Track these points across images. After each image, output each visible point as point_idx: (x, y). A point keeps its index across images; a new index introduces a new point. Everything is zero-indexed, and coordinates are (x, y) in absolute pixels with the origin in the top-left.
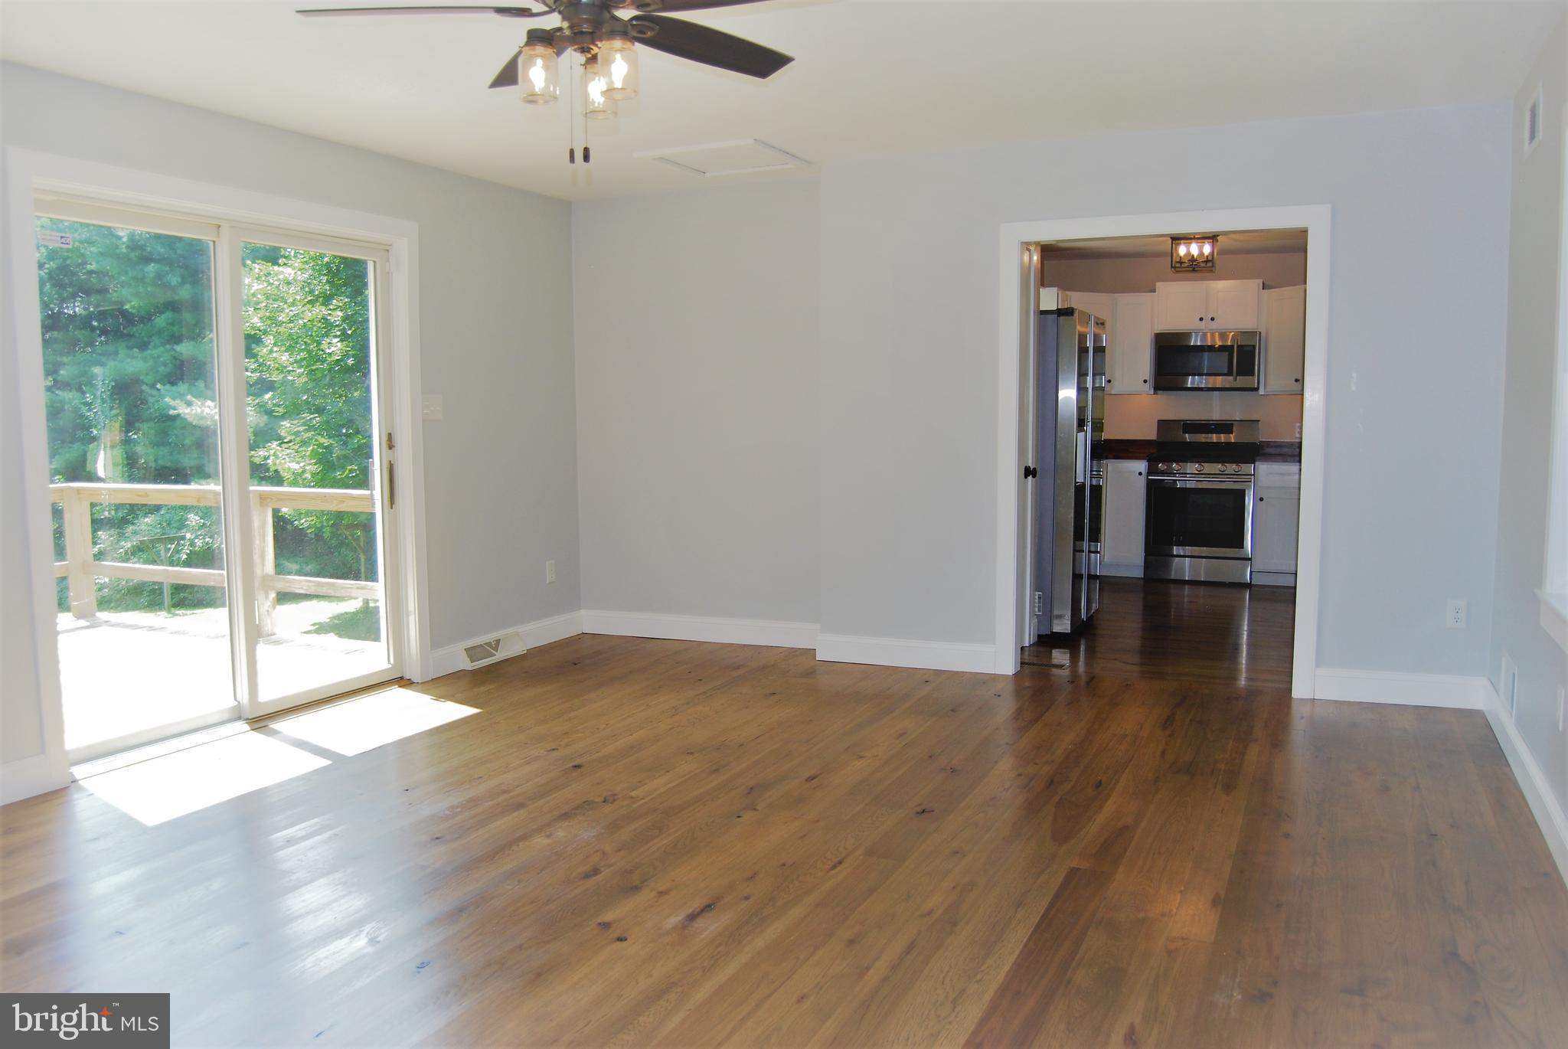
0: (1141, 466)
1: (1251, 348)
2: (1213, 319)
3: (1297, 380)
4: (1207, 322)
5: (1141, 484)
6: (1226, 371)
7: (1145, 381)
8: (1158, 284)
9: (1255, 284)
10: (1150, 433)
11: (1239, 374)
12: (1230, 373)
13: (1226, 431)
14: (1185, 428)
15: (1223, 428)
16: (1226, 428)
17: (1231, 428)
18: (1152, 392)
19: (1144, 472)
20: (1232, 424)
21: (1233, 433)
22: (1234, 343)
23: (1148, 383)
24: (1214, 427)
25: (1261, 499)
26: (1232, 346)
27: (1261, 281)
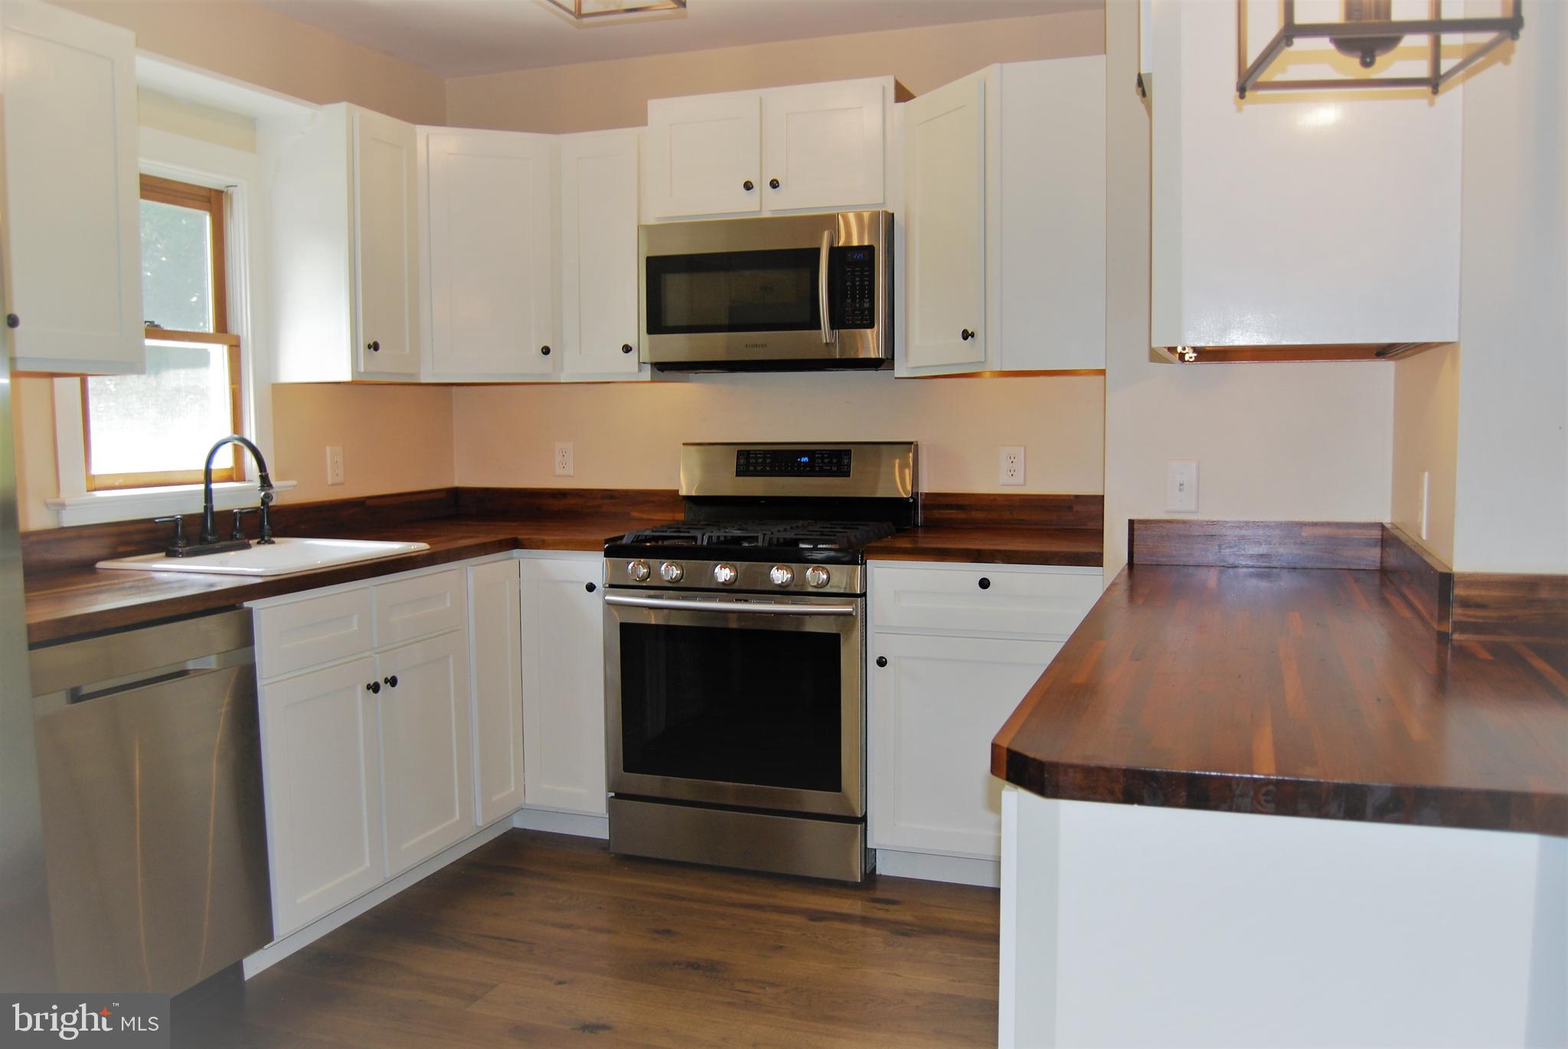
0: (593, 565)
1: (863, 257)
2: (775, 184)
3: (966, 335)
4: (762, 194)
7: (627, 349)
8: (653, 105)
9: (875, 88)
11: (836, 324)
13: (834, 469)
14: (742, 461)
15: (826, 461)
16: (835, 461)
17: (846, 461)
18: (647, 374)
19: (599, 583)
20: (849, 452)
21: (849, 476)
22: (821, 243)
23: (633, 355)
24: (806, 460)
25: (882, 662)
26: (817, 252)
27: (889, 80)
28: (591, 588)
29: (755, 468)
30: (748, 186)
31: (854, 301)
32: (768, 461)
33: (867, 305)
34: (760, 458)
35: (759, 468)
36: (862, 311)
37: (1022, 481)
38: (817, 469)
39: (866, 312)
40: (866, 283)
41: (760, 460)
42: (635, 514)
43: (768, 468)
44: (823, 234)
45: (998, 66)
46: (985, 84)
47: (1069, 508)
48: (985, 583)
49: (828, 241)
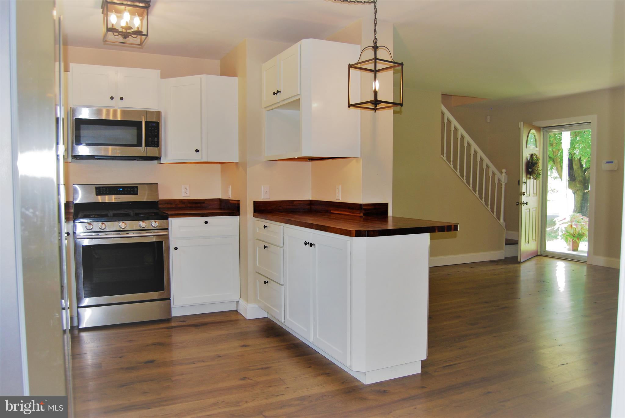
1: (155, 125)
2: (122, 99)
3: (197, 151)
4: (117, 102)
6: (136, 143)
8: (72, 66)
9: (155, 73)
11: (147, 145)
12: (139, 144)
13: (132, 192)
14: (97, 190)
15: (129, 190)
16: (132, 190)
17: (136, 190)
18: (70, 159)
20: (137, 187)
21: (138, 194)
22: (142, 120)
24: (121, 189)
25: (176, 249)
26: (141, 122)
27: (159, 71)
28: (68, 234)
30: (112, 98)
31: (152, 139)
32: (108, 190)
33: (156, 140)
34: (104, 189)
35: (104, 193)
36: (155, 142)
38: (126, 192)
40: (156, 133)
43: (108, 193)
44: (142, 117)
45: (206, 75)
46: (201, 79)
47: (204, 203)
48: (206, 222)
49: (145, 119)
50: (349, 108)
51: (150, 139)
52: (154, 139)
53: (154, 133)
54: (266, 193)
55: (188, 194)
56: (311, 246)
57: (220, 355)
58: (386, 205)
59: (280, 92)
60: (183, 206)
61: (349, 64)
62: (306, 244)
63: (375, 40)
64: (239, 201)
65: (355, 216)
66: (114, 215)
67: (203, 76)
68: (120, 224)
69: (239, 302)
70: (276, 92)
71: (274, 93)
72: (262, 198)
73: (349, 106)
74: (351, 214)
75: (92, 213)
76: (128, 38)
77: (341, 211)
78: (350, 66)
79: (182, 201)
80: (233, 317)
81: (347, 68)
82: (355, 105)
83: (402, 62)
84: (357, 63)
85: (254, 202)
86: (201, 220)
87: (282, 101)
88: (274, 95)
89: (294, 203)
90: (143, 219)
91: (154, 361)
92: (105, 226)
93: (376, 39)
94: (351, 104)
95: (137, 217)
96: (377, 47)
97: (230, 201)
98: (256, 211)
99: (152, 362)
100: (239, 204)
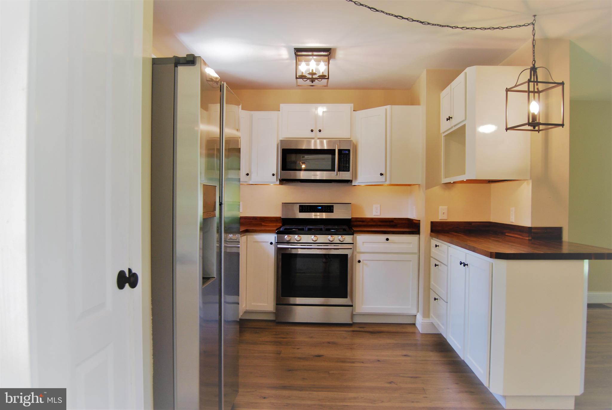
0: (272, 237)
1: (347, 152)
2: (320, 131)
3: (381, 174)
4: (316, 134)
5: (271, 251)
6: (330, 168)
7: (273, 175)
8: (282, 106)
9: (349, 107)
10: (277, 213)
11: (339, 170)
12: (333, 170)
13: (329, 210)
14: (301, 208)
15: (326, 208)
16: (329, 208)
17: (332, 208)
18: (278, 182)
19: (274, 243)
20: (333, 206)
21: (335, 213)
22: (336, 148)
23: (275, 176)
24: (320, 208)
25: (359, 262)
26: (334, 150)
27: (352, 105)
28: (271, 243)
29: (305, 210)
30: (312, 131)
31: (344, 164)
32: (309, 208)
33: (347, 165)
35: (306, 210)
36: (346, 167)
37: (379, 214)
38: (324, 211)
39: (347, 167)
40: (348, 159)
41: (306, 208)
42: (263, 224)
43: (309, 210)
44: (336, 145)
45: (391, 106)
46: (386, 110)
47: (393, 222)
48: (387, 239)
49: (338, 147)
50: (507, 131)
51: (342, 164)
52: (346, 164)
53: (346, 159)
54: (443, 214)
55: (378, 214)
56: (464, 265)
57: (380, 360)
58: (559, 230)
59: (452, 118)
60: (374, 224)
61: (507, 88)
62: (461, 263)
63: (534, 62)
64: (420, 221)
65: (525, 239)
66: (310, 229)
67: (388, 107)
68: (312, 237)
69: (417, 317)
70: (448, 118)
71: (447, 120)
72: (440, 218)
73: (507, 129)
74: (521, 237)
75: (293, 227)
76: (315, 82)
77: (513, 234)
78: (508, 90)
79: (372, 219)
80: (410, 329)
81: (505, 92)
82: (512, 128)
83: (563, 81)
84: (516, 86)
85: (431, 222)
86: (383, 237)
87: (455, 126)
88: (447, 121)
89: (473, 224)
90: (331, 234)
91: (323, 356)
92: (300, 238)
93: (534, 60)
94: (508, 127)
95: (327, 232)
96: (536, 69)
97: (414, 221)
98: (432, 231)
99: (319, 356)
100: (419, 224)
